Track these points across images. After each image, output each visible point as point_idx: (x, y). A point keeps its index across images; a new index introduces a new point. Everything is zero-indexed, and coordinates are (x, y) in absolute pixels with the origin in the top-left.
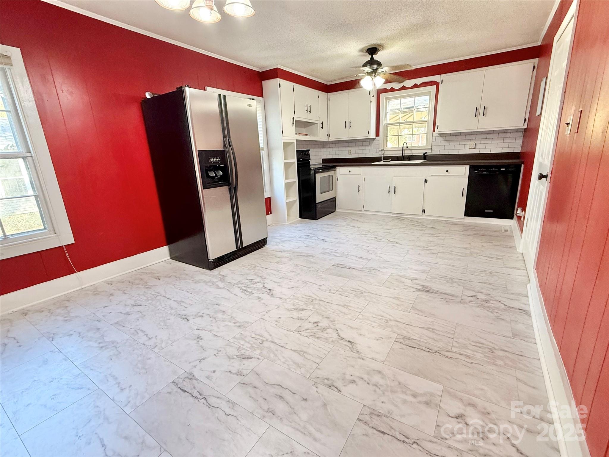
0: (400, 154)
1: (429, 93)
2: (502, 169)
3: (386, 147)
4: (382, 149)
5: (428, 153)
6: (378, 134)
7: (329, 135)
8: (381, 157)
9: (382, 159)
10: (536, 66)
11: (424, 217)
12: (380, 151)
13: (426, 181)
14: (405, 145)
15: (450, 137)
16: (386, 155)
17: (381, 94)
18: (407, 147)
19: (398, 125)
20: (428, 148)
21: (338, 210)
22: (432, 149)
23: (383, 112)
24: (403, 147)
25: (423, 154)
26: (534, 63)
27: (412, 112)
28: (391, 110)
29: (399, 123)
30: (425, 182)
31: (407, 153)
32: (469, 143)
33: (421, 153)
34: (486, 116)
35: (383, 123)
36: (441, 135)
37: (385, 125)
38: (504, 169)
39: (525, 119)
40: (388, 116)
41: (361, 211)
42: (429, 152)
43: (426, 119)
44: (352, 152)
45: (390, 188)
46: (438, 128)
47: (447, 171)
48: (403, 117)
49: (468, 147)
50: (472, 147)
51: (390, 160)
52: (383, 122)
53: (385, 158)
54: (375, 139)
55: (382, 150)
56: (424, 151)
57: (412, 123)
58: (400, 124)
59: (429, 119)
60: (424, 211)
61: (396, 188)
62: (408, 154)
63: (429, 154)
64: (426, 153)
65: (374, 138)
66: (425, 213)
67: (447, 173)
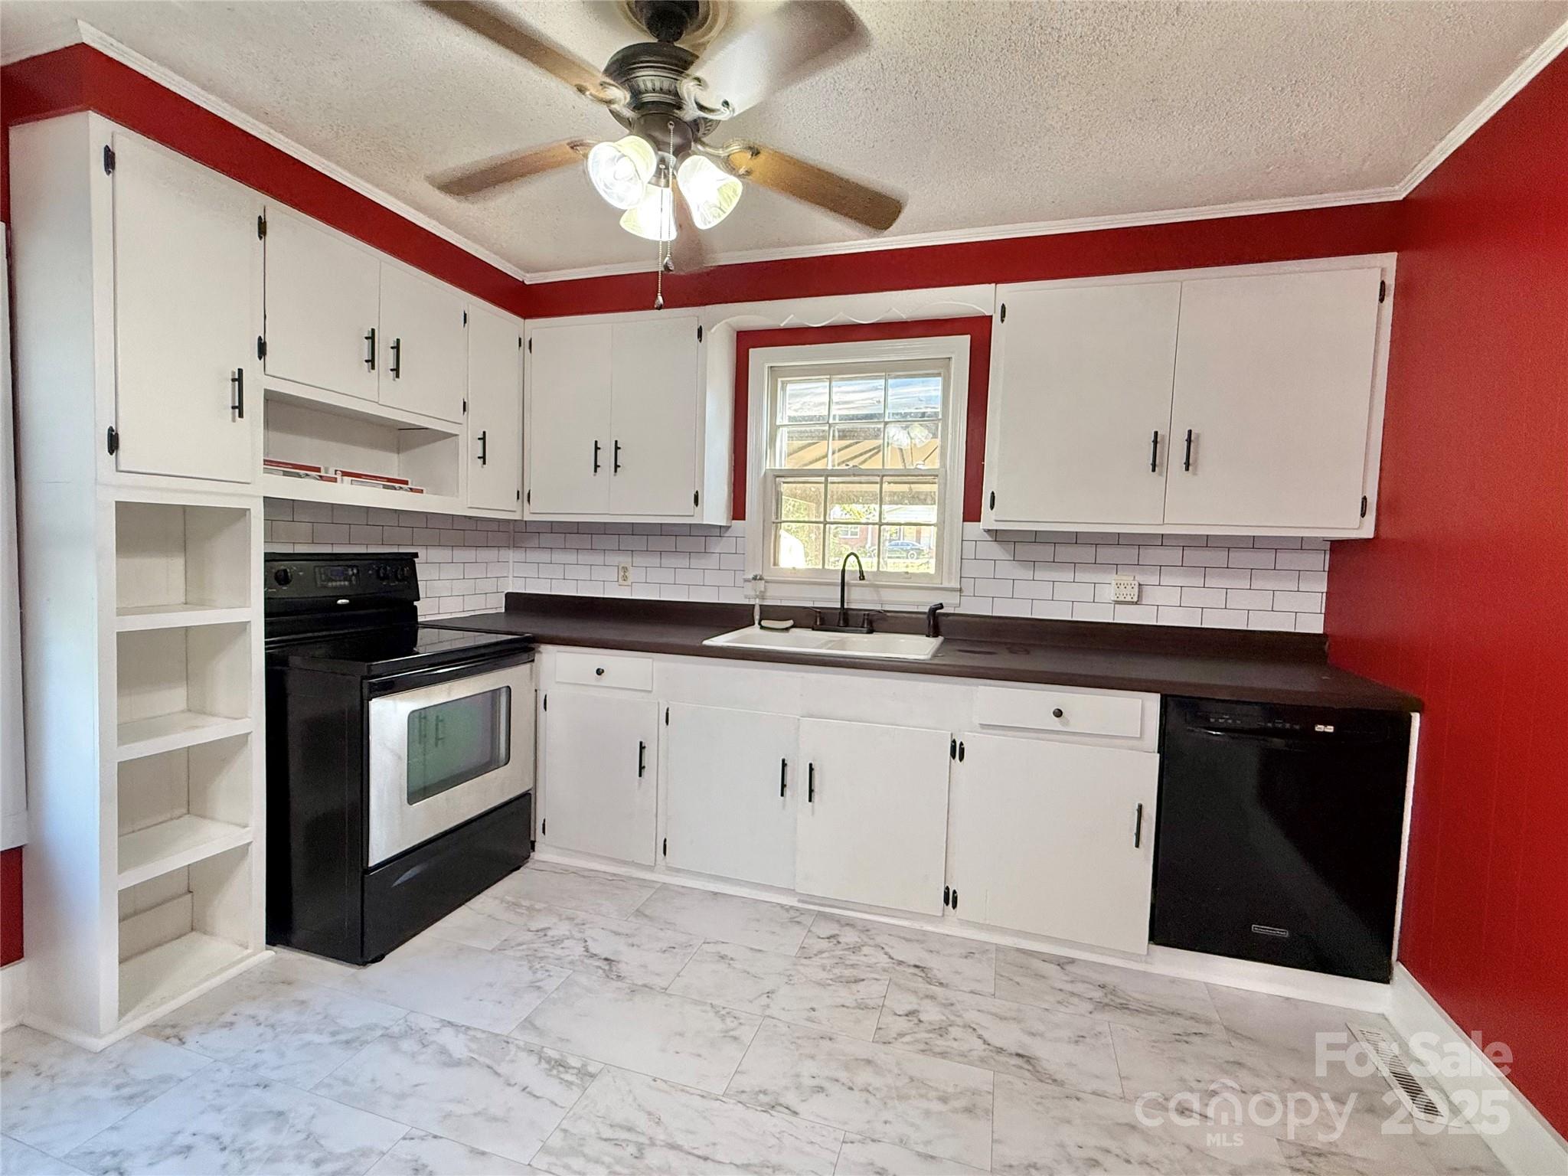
0: (829, 599)
1: (940, 367)
2: (1320, 728)
3: (775, 564)
4: (759, 572)
5: (950, 605)
6: (738, 511)
7: (524, 496)
8: (753, 606)
9: (757, 617)
10: (1391, 282)
11: (952, 926)
12: (746, 581)
13: (957, 751)
14: (852, 565)
15: (1034, 547)
16: (773, 598)
17: (751, 350)
18: (862, 577)
19: (822, 479)
20: (946, 585)
21: (543, 854)
22: (961, 590)
23: (759, 421)
24: (843, 571)
25: (927, 610)
26: (1383, 270)
27: (876, 437)
28: (791, 418)
29: (826, 474)
30: (953, 755)
31: (860, 600)
32: (1112, 578)
33: (921, 602)
34: (1195, 474)
35: (760, 467)
36: (996, 535)
37: (770, 478)
38: (1330, 729)
39: (1365, 499)
40: (783, 442)
41: (651, 868)
42: (953, 605)
43: (934, 464)
44: (632, 575)
45: (788, 769)
46: (992, 507)
47: (1058, 713)
48: (839, 450)
49: (1109, 593)
50: (1129, 599)
51: (790, 623)
52: (761, 462)
53: (770, 613)
54: (728, 528)
55: (755, 578)
56: (934, 599)
57: (878, 479)
58: (830, 479)
59: (943, 465)
60: (950, 898)
61: (816, 774)
62: (864, 601)
63: (951, 610)
64: (941, 606)
65: (723, 523)
66: (954, 906)
67: (1055, 723)
